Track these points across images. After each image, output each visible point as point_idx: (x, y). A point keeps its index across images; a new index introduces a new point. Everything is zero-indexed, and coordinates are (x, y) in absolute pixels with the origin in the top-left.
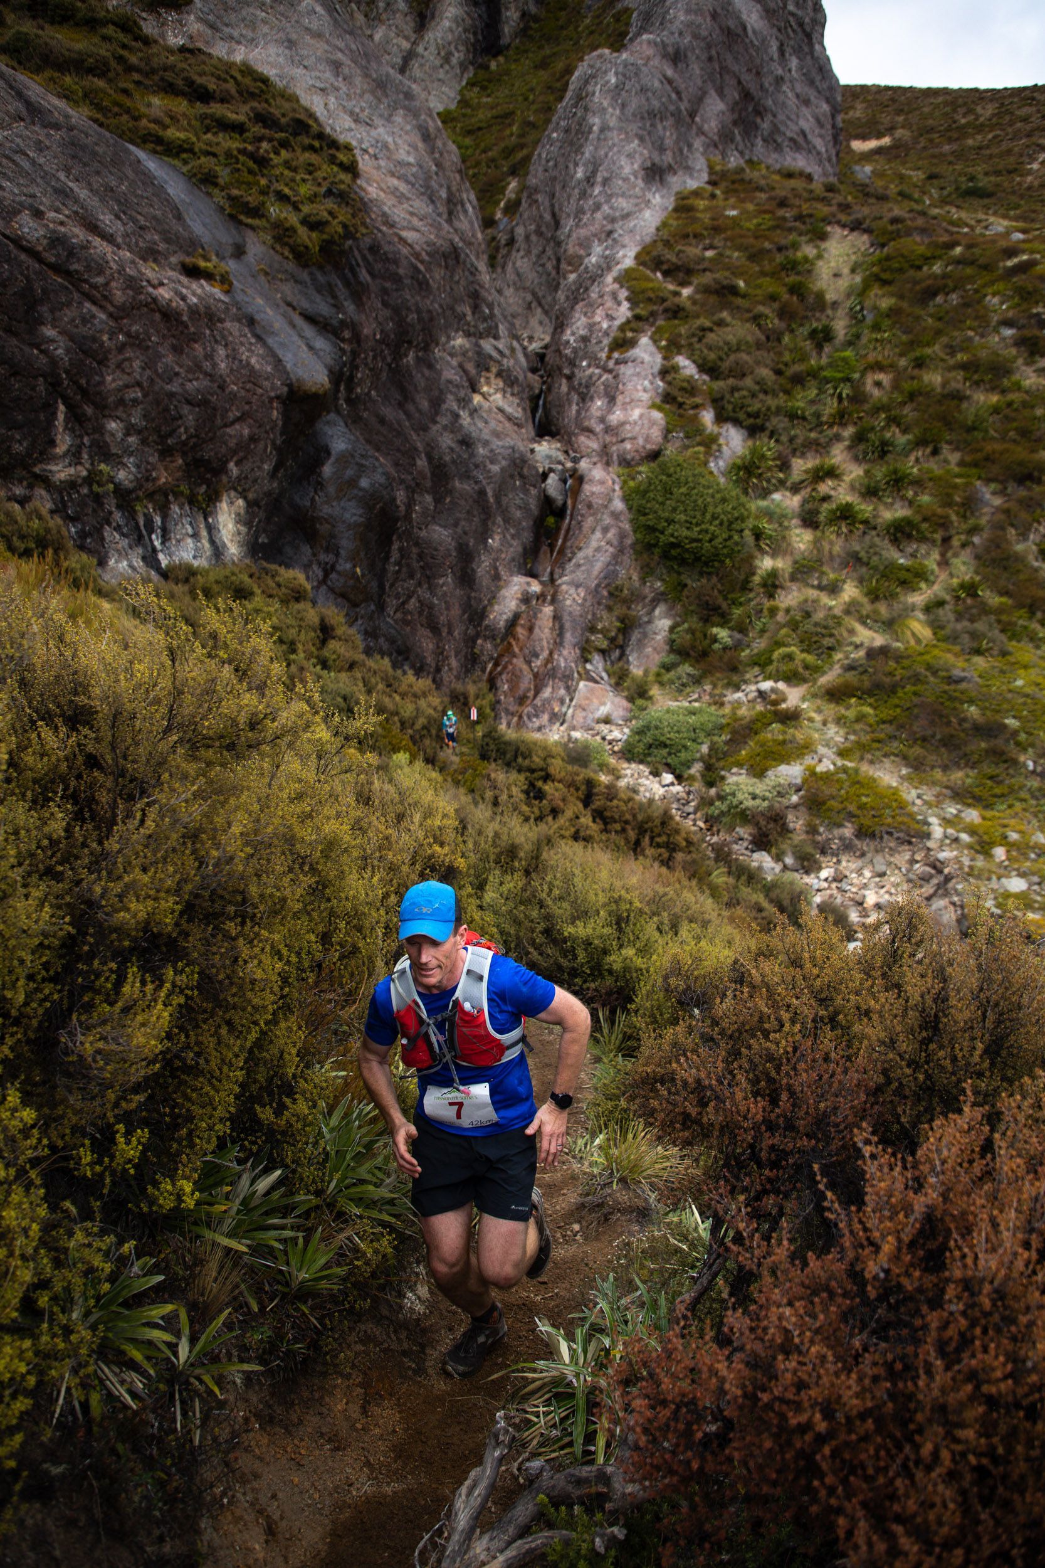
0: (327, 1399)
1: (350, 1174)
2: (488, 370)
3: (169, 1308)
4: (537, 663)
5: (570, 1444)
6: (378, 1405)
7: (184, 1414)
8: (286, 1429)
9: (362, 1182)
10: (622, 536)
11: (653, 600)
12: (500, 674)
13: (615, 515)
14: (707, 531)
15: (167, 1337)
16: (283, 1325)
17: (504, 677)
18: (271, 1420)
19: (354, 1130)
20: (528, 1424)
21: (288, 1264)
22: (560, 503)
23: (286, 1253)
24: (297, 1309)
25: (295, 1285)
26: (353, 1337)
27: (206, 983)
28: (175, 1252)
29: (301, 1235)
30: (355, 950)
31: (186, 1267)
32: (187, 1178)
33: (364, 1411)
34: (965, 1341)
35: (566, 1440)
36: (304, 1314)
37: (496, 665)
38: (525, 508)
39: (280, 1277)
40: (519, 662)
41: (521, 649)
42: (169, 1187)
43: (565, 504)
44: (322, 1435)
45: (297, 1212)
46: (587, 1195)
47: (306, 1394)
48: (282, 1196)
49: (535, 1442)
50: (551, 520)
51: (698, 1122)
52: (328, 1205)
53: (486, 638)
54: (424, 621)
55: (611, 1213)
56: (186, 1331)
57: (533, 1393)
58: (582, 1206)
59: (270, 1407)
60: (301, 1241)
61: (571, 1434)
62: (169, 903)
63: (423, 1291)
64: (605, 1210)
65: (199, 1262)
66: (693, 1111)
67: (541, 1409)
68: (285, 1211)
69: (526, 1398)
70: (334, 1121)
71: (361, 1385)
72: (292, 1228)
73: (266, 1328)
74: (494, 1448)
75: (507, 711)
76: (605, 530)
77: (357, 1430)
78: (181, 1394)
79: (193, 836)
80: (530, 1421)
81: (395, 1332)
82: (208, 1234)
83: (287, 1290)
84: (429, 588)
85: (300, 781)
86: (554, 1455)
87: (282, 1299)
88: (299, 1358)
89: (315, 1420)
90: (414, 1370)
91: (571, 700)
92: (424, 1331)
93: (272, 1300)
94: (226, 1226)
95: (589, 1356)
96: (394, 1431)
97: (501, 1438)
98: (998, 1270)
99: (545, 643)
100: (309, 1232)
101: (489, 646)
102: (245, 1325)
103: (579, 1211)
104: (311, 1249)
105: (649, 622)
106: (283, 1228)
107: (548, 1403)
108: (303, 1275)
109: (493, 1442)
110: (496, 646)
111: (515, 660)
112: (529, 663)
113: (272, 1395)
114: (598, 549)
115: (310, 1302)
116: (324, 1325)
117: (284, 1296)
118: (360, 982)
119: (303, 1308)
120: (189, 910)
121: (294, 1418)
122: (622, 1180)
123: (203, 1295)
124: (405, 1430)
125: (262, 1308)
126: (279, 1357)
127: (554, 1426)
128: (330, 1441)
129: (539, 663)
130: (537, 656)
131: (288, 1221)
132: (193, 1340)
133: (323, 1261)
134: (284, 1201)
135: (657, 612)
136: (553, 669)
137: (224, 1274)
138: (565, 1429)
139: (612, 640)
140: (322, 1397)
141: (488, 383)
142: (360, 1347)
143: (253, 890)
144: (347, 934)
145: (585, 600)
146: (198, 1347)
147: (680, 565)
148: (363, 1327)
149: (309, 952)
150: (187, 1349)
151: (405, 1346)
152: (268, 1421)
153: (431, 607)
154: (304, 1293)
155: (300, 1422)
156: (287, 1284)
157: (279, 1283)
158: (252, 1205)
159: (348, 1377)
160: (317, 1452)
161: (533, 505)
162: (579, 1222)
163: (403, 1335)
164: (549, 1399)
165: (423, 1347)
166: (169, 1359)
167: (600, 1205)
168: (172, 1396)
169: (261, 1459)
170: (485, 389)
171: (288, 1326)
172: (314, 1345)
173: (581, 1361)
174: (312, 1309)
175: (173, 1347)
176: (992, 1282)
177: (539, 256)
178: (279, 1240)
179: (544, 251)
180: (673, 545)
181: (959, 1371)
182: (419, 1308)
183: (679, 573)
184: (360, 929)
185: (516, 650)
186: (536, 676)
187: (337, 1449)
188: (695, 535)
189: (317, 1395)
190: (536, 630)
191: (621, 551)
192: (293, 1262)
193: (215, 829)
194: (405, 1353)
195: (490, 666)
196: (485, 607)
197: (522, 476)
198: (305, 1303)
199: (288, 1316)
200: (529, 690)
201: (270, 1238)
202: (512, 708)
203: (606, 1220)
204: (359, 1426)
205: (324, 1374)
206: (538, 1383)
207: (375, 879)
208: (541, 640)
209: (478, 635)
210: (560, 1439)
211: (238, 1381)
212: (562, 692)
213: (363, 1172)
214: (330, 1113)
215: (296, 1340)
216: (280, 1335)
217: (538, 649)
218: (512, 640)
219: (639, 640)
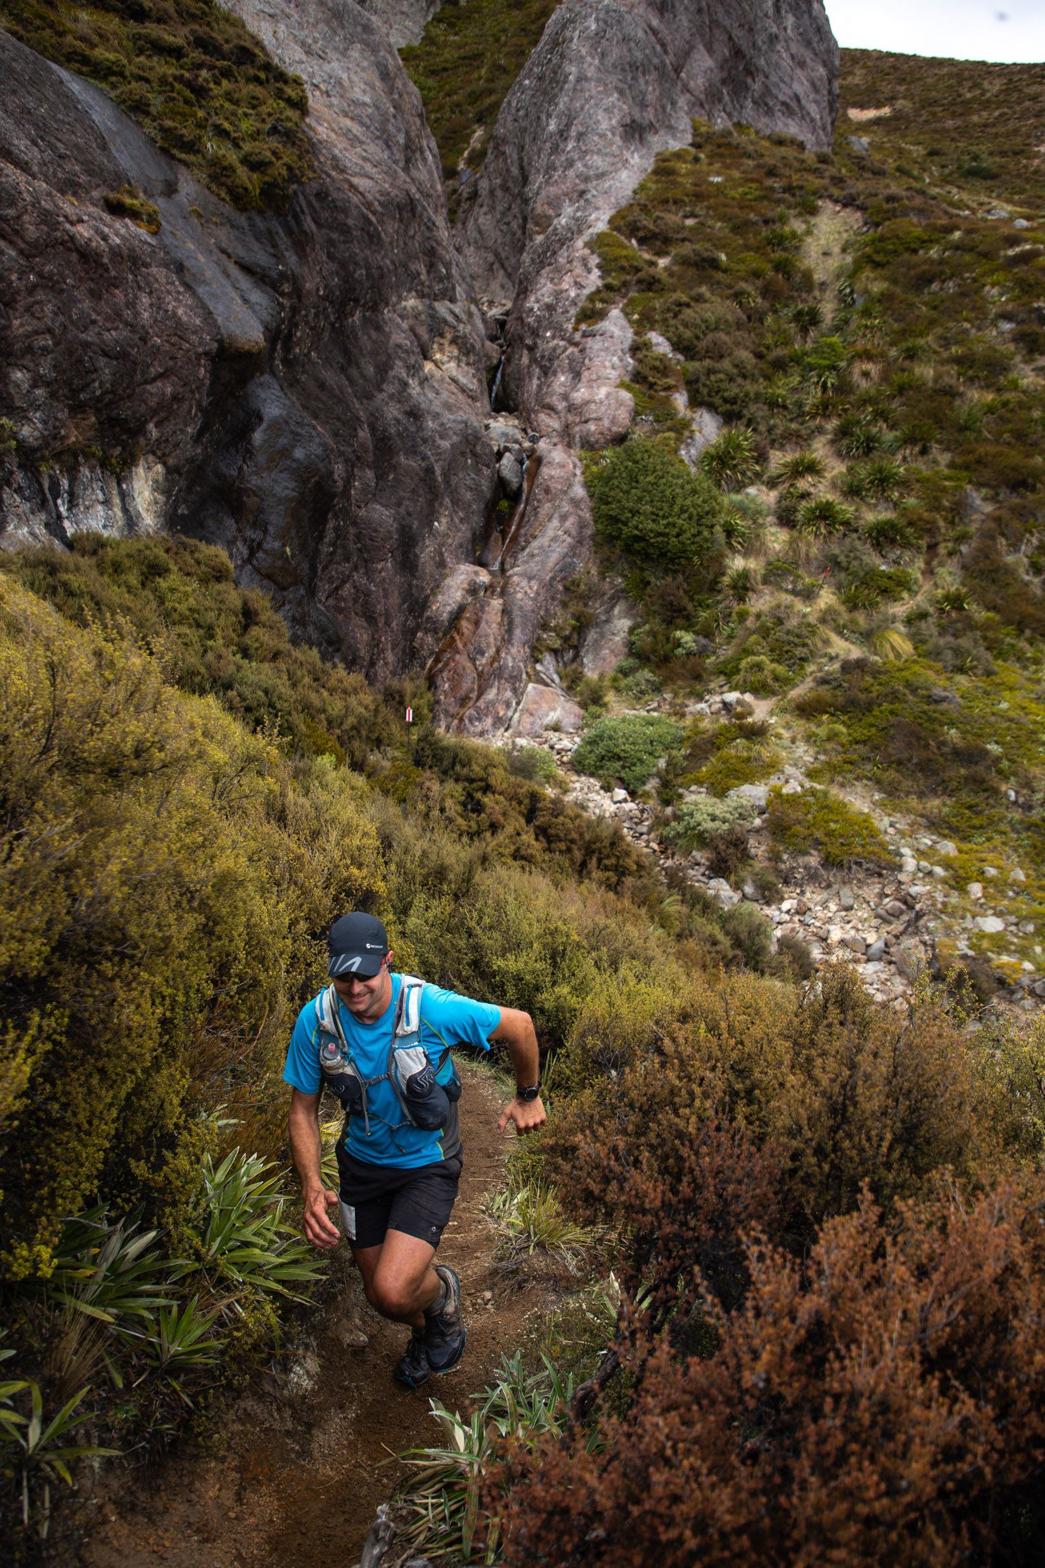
0: (197, 1485)
1: (235, 1236)
2: (442, 335)
3: (20, 1385)
4: (483, 661)
5: (459, 1540)
6: (255, 1492)
7: (32, 1504)
8: (150, 1519)
9: (247, 1244)
10: (582, 525)
11: (612, 598)
12: (441, 671)
13: (576, 503)
14: (674, 525)
15: (16, 1418)
16: (151, 1403)
17: (445, 674)
18: (133, 1508)
19: (242, 1188)
20: (416, 1516)
21: (159, 1335)
22: (515, 486)
23: (158, 1323)
24: (168, 1385)
25: (166, 1358)
26: (231, 1415)
27: (78, 1029)
28: (31, 1321)
29: (175, 1303)
30: (256, 983)
31: (44, 1340)
32: (46, 1244)
33: (239, 1498)
34: (842, 1457)
35: (455, 1535)
36: (175, 1391)
37: (437, 661)
38: (476, 489)
39: (149, 1350)
40: (462, 659)
41: (465, 645)
42: (25, 1253)
43: (520, 487)
44: (190, 1525)
45: (174, 1278)
46: (501, 1259)
47: (174, 1479)
48: (156, 1260)
49: (422, 1537)
50: (504, 504)
51: (600, 1199)
52: (209, 1270)
53: (426, 631)
54: (359, 609)
55: (525, 1281)
56: (39, 1412)
57: (423, 1482)
58: (494, 1272)
59: (132, 1493)
60: (175, 1309)
61: (460, 1529)
62: (36, 945)
63: (312, 1364)
64: (520, 1277)
65: (57, 1334)
66: (596, 1188)
67: (430, 1501)
68: (160, 1276)
69: (414, 1488)
70: (220, 1176)
71: (237, 1469)
72: (167, 1295)
73: (131, 1406)
74: (374, 1545)
75: (446, 712)
76: (564, 518)
77: (230, 1519)
78: (29, 1480)
79: (66, 870)
80: (418, 1513)
81: (279, 1409)
82: (69, 1301)
83: (156, 1364)
84: (366, 573)
85: (194, 807)
86: (441, 1552)
87: (150, 1374)
88: (167, 1440)
89: (183, 1508)
90: (297, 1452)
91: (518, 704)
92: (311, 1408)
93: (140, 1375)
94: (89, 1295)
95: (485, 1443)
96: (271, 1521)
97: (381, 1534)
98: (877, 1384)
99: (492, 640)
100: (184, 1300)
101: (429, 639)
102: (107, 1404)
103: (491, 1278)
104: (185, 1319)
105: (607, 621)
106: (156, 1295)
107: (438, 1494)
108: (176, 1348)
109: (372, 1538)
110: (438, 640)
111: (457, 657)
112: (473, 660)
113: (136, 1480)
114: (554, 539)
115: (182, 1378)
116: (196, 1403)
117: (154, 1370)
118: (261, 1018)
119: (175, 1384)
120: (61, 948)
121: (160, 1506)
122: (540, 1245)
123: (60, 1370)
124: (284, 1520)
125: (128, 1384)
126: (144, 1439)
127: (443, 1520)
128: (198, 1531)
129: (484, 661)
130: (482, 653)
131: (163, 1287)
132: (46, 1421)
133: (198, 1333)
134: (159, 1265)
135: (616, 611)
136: (500, 668)
137: (87, 1344)
138: (455, 1524)
139: (566, 639)
140: (192, 1483)
141: (442, 351)
142: (237, 1427)
143: (133, 930)
144: (247, 964)
145: (538, 594)
146: (50, 1430)
147: (643, 561)
148: (242, 1404)
149: (198, 991)
150: (38, 1431)
151: (289, 1425)
152: (127, 1508)
153: (368, 594)
154: (176, 1368)
155: (166, 1510)
156: (157, 1357)
157: (148, 1356)
158: (123, 1268)
159: (223, 1459)
160: (183, 1544)
161: (486, 487)
162: (491, 1289)
163: (288, 1412)
164: (439, 1490)
165: (309, 1426)
166: (17, 1442)
167: (515, 1272)
168: (19, 1484)
169: (119, 1552)
170: (438, 356)
171: (157, 1403)
172: (185, 1425)
173: (476, 1449)
174: (185, 1385)
175: (23, 1429)
176: (870, 1398)
177: (503, 214)
178: (150, 1309)
179: (509, 209)
180: (637, 539)
181: (835, 1488)
182: (307, 1384)
183: (642, 570)
184: (262, 960)
185: (460, 645)
186: (480, 675)
187: (206, 1540)
188: (661, 529)
189: (186, 1481)
190: (483, 625)
191: (580, 542)
192: (164, 1334)
193: (92, 863)
194: (288, 1433)
195: (430, 662)
196: (428, 597)
197: (474, 455)
198: (177, 1378)
199: (157, 1393)
200: (472, 690)
201: (140, 1307)
202: (452, 710)
203: (521, 1288)
204: (232, 1515)
205: (196, 1457)
206: (429, 1472)
207: (282, 906)
208: (487, 636)
209: (418, 628)
210: (449, 1534)
211: (96, 1465)
212: (509, 694)
213: (248, 1234)
214: (216, 1166)
215: (164, 1420)
216: (146, 1414)
217: (483, 645)
218: (455, 635)
219: (596, 641)
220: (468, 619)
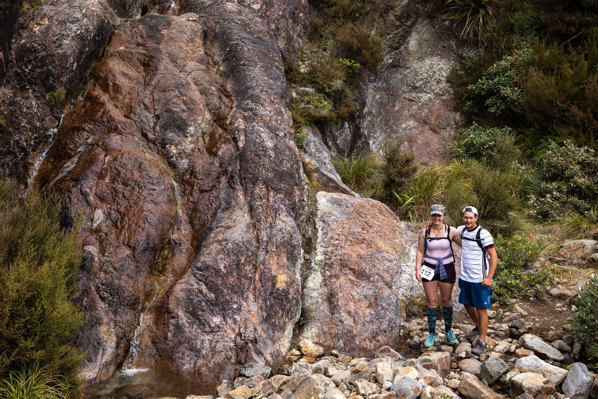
4: (185, 144)
40: (129, 145)
112: (160, 145)
129: (189, 144)
130: (179, 125)
186: (187, 179)
218: (98, 92)
219: (381, 105)
220: (123, 57)
